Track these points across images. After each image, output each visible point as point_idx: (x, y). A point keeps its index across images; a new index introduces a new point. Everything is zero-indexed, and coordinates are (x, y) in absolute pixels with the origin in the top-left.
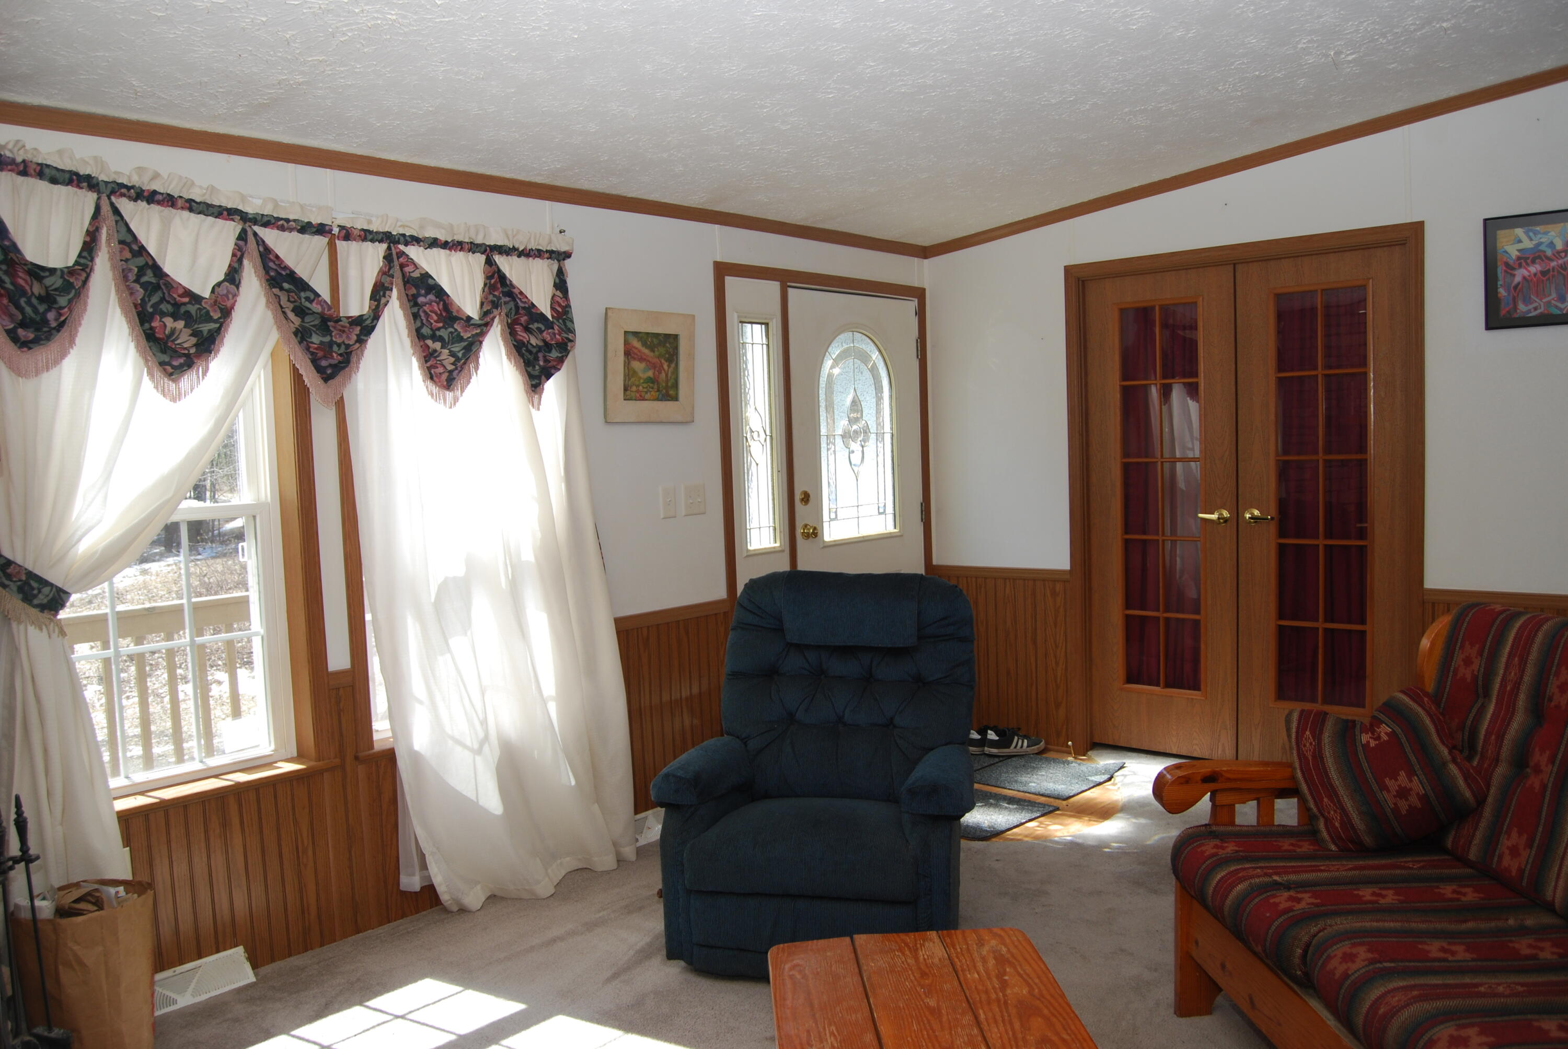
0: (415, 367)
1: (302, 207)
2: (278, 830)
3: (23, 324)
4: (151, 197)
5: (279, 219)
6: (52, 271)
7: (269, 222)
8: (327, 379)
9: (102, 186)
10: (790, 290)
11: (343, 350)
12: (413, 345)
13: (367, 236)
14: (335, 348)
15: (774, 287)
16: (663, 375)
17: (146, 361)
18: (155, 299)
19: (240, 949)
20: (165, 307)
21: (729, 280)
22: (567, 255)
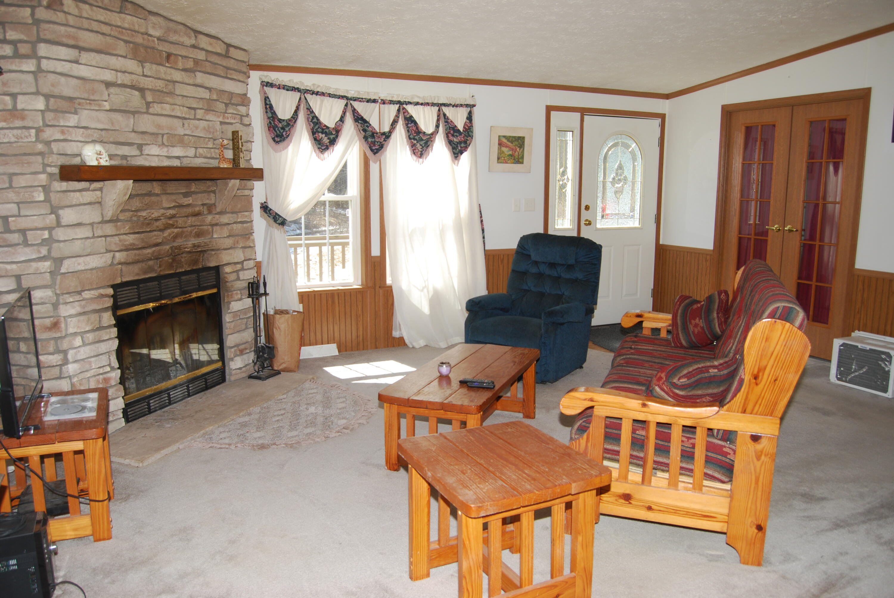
0: (408, 150)
1: (368, 93)
2: (351, 307)
3: (277, 136)
4: (317, 93)
5: (359, 98)
6: (284, 120)
7: (355, 99)
8: (375, 153)
9: (302, 91)
10: (585, 116)
11: (379, 143)
12: (407, 141)
13: (391, 102)
14: (376, 143)
15: (578, 115)
16: (517, 153)
17: (314, 148)
18: (317, 127)
19: (335, 345)
20: (319, 130)
21: (553, 113)
22: (474, 106)
